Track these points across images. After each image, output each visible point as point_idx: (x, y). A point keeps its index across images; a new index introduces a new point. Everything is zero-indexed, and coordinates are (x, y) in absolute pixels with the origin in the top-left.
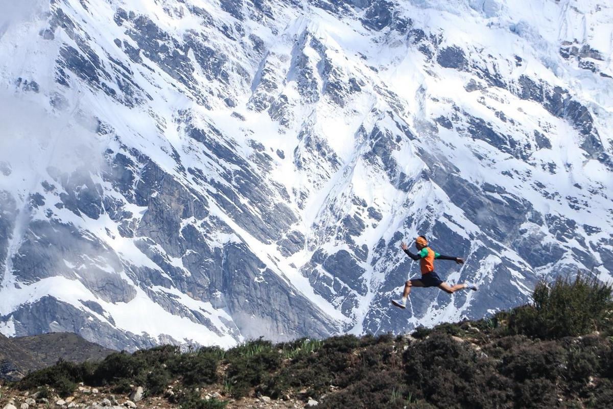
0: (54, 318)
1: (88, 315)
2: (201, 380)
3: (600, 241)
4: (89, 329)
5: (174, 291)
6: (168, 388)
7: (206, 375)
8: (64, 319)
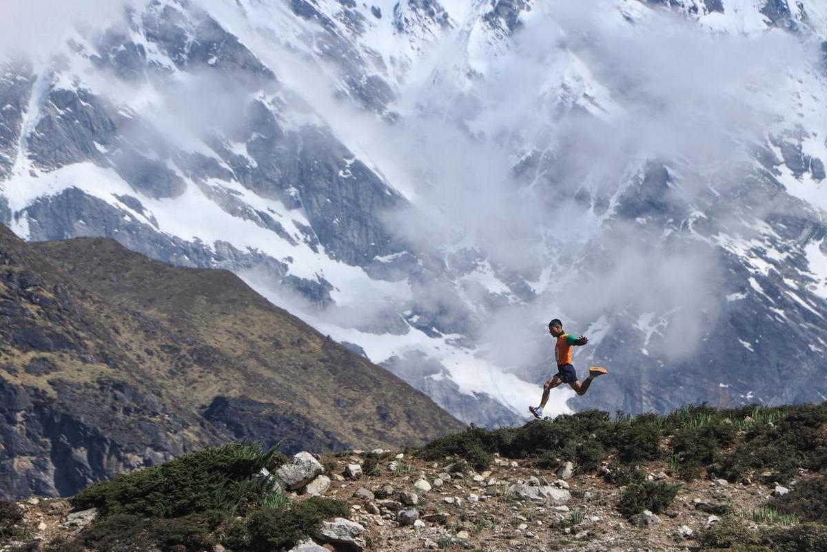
0: (79, 216)
1: (125, 213)
2: (642, 457)
3: (782, 133)
4: (126, 232)
5: (235, 185)
6: (603, 465)
7: (647, 450)
8: (93, 218)
